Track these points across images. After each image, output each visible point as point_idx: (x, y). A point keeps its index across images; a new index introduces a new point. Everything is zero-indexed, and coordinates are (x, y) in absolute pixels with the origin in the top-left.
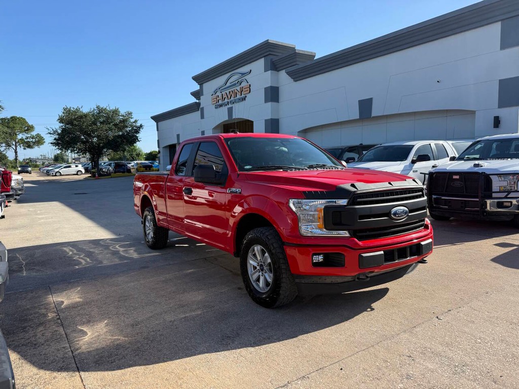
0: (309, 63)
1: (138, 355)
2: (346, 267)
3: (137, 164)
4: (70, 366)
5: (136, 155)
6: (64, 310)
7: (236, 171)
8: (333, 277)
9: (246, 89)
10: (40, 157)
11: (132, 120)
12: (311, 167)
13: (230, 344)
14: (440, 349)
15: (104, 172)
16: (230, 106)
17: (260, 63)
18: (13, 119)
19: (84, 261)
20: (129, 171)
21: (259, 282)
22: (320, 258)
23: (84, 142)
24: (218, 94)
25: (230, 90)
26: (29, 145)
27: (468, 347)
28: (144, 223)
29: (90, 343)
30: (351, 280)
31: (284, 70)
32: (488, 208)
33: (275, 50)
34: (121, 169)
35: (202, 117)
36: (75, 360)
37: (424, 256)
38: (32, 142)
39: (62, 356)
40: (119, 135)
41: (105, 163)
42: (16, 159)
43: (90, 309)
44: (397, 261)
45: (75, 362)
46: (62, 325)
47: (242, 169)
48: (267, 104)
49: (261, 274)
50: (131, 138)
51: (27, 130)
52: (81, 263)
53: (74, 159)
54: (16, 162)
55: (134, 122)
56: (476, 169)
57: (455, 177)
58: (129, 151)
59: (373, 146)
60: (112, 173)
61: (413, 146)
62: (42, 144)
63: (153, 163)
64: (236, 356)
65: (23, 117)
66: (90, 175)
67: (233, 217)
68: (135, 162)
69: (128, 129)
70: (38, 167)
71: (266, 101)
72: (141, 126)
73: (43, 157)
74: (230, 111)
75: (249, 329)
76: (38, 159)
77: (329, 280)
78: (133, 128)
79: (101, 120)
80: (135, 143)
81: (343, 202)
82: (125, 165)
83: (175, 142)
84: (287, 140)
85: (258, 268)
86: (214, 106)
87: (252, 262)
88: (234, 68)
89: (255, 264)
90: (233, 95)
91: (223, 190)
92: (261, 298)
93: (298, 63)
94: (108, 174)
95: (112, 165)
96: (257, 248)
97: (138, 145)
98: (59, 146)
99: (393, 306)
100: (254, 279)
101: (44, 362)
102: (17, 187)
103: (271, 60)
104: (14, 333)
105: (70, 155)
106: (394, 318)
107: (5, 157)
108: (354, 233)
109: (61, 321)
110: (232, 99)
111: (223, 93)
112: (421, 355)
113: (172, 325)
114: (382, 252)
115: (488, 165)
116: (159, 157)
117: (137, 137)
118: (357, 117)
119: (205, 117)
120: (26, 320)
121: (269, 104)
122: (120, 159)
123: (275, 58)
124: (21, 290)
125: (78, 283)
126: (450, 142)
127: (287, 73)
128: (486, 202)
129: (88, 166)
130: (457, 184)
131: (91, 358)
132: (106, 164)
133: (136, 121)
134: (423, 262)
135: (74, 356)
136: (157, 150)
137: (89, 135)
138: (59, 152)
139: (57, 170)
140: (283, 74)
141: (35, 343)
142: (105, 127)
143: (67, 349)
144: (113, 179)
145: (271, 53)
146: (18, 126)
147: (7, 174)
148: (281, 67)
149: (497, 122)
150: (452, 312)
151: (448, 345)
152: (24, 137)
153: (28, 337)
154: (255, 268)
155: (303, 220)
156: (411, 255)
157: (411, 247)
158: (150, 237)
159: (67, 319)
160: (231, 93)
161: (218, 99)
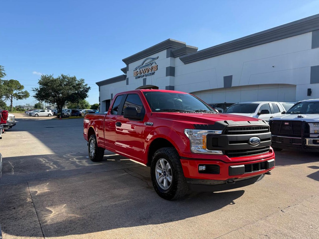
0: (194, 53)
1: (84, 228)
2: (221, 174)
3: (86, 111)
4: (38, 234)
5: (85, 106)
6: (36, 197)
7: (150, 112)
8: (212, 181)
9: (155, 68)
10: (26, 105)
11: (84, 84)
12: (197, 111)
13: (145, 223)
14: (286, 231)
15: (65, 115)
16: (145, 77)
17: (164, 52)
18: (11, 81)
19: (53, 167)
20: (80, 115)
21: (163, 184)
22: (203, 168)
23: (54, 97)
24: (137, 70)
25: (145, 68)
26: (19, 97)
27: (305, 230)
28: (89, 145)
29: (52, 219)
30: (223, 183)
31: (179, 57)
32: (307, 144)
33: (173, 45)
34: (75, 113)
35: (127, 84)
36: (42, 229)
37: (270, 170)
38: (22, 95)
39: (33, 227)
40: (76, 93)
41: (65, 110)
42: (11, 106)
43: (53, 197)
44: (252, 172)
45: (42, 231)
46: (34, 207)
47: (154, 110)
48: (167, 77)
49: (164, 177)
50: (83, 95)
51: (20, 88)
52: (50, 168)
53: (46, 107)
54: (11, 108)
55: (85, 85)
56: (299, 119)
57: (286, 123)
58: (81, 103)
59: (233, 104)
60: (70, 116)
61: (259, 104)
62: (28, 97)
63: (95, 111)
64: (150, 231)
65: (18, 81)
66: (56, 117)
67: (147, 142)
68: (85, 110)
69: (81, 90)
70: (25, 111)
71: (167, 75)
72: (89, 88)
73: (28, 105)
74: (145, 81)
75: (158, 213)
76: (25, 106)
77: (209, 183)
78: (84, 89)
79: (65, 83)
80: (86, 98)
81: (219, 132)
82: (78, 112)
83: (109, 98)
84: (182, 95)
85: (162, 174)
86: (135, 77)
87: (158, 171)
88: (148, 55)
89: (160, 172)
90: (147, 71)
91: (141, 124)
92: (165, 193)
93: (187, 53)
94: (67, 117)
95: (70, 111)
96: (162, 161)
97: (87, 100)
98: (38, 98)
99: (252, 202)
100: (160, 182)
101: (21, 230)
102: (11, 121)
103: (171, 51)
104: (3, 210)
105: (45, 104)
106: (253, 210)
107: (4, 104)
108: (226, 152)
109: (34, 204)
110: (146, 73)
111: (141, 70)
112: (274, 235)
113: (106, 209)
114: (243, 166)
115: (306, 117)
116: (99, 107)
117: (87, 94)
118: (223, 87)
119: (129, 84)
120: (11, 202)
121: (169, 77)
122: (75, 108)
123: (173, 50)
124: (9, 184)
125: (46, 181)
126: (281, 103)
127: (180, 59)
128: (306, 140)
129: (55, 111)
130: (287, 128)
131: (52, 229)
132: (67, 110)
133: (86, 85)
134: (269, 173)
135: (41, 227)
136: (98, 103)
137: (57, 92)
138: (38, 102)
139: (36, 113)
140: (178, 60)
141: (15, 217)
142: (68, 87)
143: (37, 222)
144: (70, 120)
145: (171, 47)
146: (14, 86)
147: (5, 112)
148: (176, 55)
149: (310, 92)
150: (291, 207)
151: (291, 229)
152: (17, 93)
153: (11, 214)
154: (160, 174)
155: (193, 142)
156: (261, 169)
157: (261, 163)
158: (93, 154)
159: (38, 203)
160: (146, 70)
161: (137, 73)
